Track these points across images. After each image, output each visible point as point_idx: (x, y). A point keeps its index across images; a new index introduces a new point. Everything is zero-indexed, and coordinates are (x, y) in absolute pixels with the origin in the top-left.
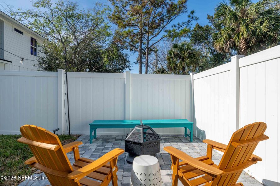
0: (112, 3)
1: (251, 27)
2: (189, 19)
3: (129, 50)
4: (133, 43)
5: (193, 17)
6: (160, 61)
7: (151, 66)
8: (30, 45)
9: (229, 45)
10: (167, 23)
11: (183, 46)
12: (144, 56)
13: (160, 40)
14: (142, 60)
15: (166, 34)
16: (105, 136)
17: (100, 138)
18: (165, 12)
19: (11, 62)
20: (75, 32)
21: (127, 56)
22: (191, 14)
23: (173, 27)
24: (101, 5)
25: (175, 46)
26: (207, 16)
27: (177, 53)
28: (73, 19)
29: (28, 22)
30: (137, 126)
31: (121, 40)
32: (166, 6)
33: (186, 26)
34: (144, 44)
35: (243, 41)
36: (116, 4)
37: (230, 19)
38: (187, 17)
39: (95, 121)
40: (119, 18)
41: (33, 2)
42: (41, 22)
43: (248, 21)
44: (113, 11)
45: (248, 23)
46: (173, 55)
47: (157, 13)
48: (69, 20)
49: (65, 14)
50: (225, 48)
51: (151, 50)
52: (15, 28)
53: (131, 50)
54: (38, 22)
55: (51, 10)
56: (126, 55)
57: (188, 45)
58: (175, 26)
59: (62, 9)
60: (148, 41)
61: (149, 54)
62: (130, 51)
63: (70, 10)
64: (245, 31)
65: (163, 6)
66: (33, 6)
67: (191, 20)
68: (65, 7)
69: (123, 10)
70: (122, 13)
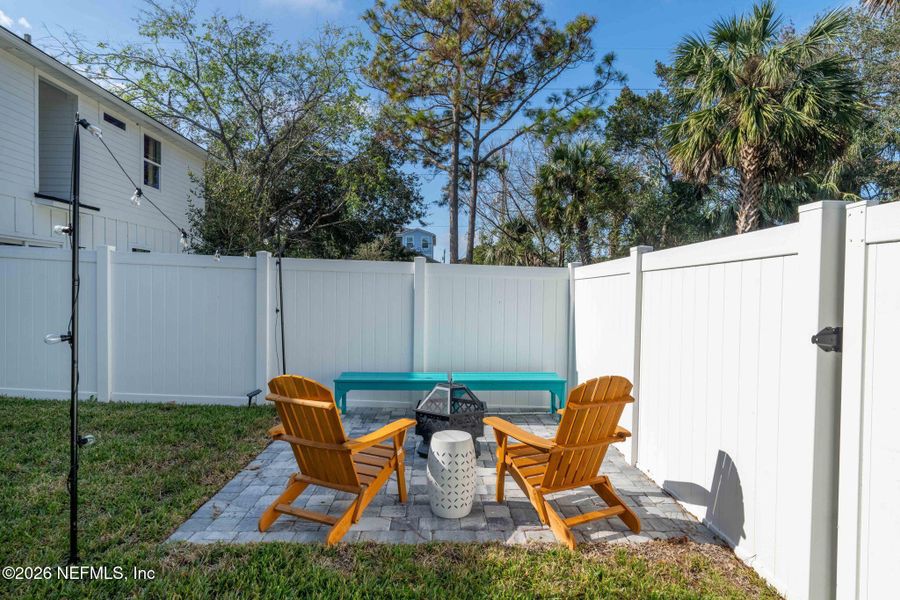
0: (371, 24)
1: (769, 112)
2: (599, 78)
3: (420, 163)
4: (433, 144)
5: (609, 74)
6: (514, 194)
7: (488, 212)
8: (143, 159)
9: (708, 162)
10: (535, 89)
11: (584, 154)
12: (467, 183)
13: (513, 139)
14: (460, 192)
15: (529, 122)
16: (366, 408)
17: (354, 414)
18: (528, 56)
19: (98, 209)
20: (261, 111)
21: (415, 181)
22: (606, 65)
23: (550, 100)
24: (339, 31)
25: (560, 155)
26: (654, 67)
27: (564, 174)
28: (254, 72)
29: (125, 82)
30: (440, 385)
31: (396, 134)
32: (532, 39)
33: (589, 97)
34: (466, 147)
35: (750, 151)
36: (384, 31)
37: (713, 88)
38: (593, 72)
39: (344, 374)
40: (393, 73)
41: (140, 22)
42: (161, 81)
43: (760, 95)
44: (375, 49)
45: (761, 102)
46: (551, 182)
47: (504, 58)
48: (242, 74)
49: (233, 56)
50: (696, 171)
51: (487, 165)
52: (105, 114)
53: (427, 164)
54: (155, 81)
55: (193, 44)
56: (410, 180)
57: (597, 153)
58: (557, 100)
59: (223, 41)
60: (477, 141)
61: (479, 177)
62: (425, 167)
63: (247, 43)
64: (752, 125)
65: (523, 39)
66: (140, 34)
67: (604, 81)
68: (233, 36)
69: (405, 47)
70: (400, 55)
